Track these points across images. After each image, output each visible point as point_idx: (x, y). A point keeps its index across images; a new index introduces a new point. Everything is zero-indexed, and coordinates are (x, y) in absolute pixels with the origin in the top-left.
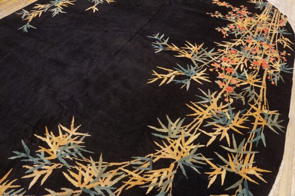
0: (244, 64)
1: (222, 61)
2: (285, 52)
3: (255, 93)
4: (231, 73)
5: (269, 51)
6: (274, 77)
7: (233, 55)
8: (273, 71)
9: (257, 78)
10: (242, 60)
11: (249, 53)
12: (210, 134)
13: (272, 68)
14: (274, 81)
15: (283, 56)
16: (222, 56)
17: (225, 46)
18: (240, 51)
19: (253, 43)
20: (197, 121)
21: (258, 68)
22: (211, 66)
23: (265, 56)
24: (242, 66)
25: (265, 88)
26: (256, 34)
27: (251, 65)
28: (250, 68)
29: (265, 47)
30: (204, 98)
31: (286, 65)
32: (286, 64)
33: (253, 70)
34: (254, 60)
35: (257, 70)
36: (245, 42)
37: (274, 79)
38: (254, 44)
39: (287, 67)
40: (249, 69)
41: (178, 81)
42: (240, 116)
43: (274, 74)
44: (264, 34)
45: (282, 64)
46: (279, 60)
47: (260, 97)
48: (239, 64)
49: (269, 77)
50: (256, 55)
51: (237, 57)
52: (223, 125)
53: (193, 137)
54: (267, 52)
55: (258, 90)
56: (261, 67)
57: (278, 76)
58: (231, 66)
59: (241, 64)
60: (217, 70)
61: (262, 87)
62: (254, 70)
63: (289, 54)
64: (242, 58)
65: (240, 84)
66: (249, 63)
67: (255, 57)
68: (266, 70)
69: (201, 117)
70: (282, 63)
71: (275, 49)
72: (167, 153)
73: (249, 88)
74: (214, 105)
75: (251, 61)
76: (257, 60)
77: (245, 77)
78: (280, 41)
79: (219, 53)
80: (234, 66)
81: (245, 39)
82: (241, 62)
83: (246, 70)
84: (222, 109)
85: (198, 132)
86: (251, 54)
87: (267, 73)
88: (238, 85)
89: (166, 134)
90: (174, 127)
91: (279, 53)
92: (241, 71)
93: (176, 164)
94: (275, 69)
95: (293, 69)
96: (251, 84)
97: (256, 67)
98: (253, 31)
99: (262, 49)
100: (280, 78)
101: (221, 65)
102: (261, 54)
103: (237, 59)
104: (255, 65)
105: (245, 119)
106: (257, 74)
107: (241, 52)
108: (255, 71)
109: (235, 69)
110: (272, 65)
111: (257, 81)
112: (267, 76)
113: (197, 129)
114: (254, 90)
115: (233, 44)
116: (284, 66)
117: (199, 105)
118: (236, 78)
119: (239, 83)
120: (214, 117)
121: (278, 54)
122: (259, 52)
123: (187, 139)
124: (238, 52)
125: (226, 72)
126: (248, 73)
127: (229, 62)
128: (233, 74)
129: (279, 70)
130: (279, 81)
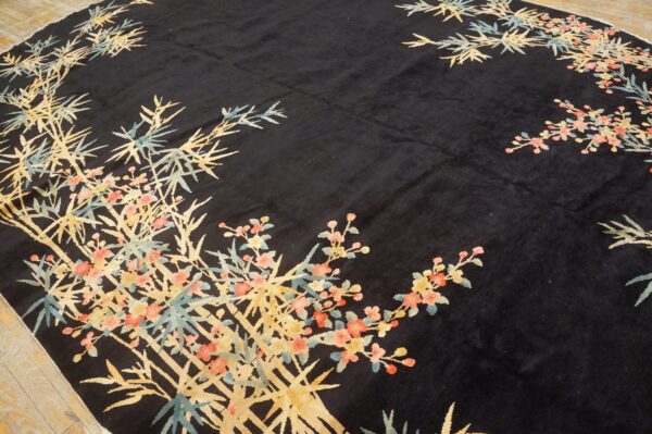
0: (114, 229)
1: (144, 192)
2: (93, 352)
3: (41, 215)
4: (106, 196)
5: (118, 309)
6: (45, 268)
7: (151, 219)
8: (61, 277)
9: (66, 235)
10: (126, 229)
11: (139, 255)
12: (31, 141)
13: (67, 280)
14: (38, 263)
15: (84, 335)
16: (159, 198)
17: (188, 213)
18: (155, 238)
19: (170, 284)
20: (58, 133)
21: (85, 250)
22: (144, 171)
23: (107, 286)
24: (110, 223)
25: (37, 238)
26: (205, 315)
27: (103, 243)
28: (96, 236)
29: (137, 307)
30: (85, 147)
31: (53, 318)
32: (57, 321)
33: (89, 238)
34: (111, 254)
35: (82, 245)
36: (183, 265)
37: (41, 265)
38: (164, 285)
39: (48, 320)
40: (94, 232)
41: (136, 126)
42: (24, 179)
43: (50, 273)
44: (191, 340)
45: (61, 312)
46: (78, 315)
47: (28, 220)
48: (120, 218)
49: (51, 258)
50: (124, 266)
51: (139, 225)
52: (29, 157)
53: (41, 126)
54: (120, 300)
55: (42, 223)
56: (85, 258)
57: (41, 279)
58: (122, 203)
59: (116, 222)
60: (126, 178)
61: (42, 233)
62: (87, 240)
63: (77, 358)
64: (130, 234)
65: (73, 201)
66: (111, 240)
67: (120, 262)
68: (71, 264)
69: (61, 138)
70: (64, 315)
71: (117, 331)
72: (46, 103)
73: (56, 210)
74: (65, 155)
75: (112, 246)
76: (109, 260)
77: (81, 216)
78: (140, 372)
79: (169, 195)
80: (119, 209)
81: (194, 271)
82: (122, 224)
83: (97, 225)
84: (51, 163)
85: (44, 131)
86: (133, 257)
87: (62, 262)
88: (73, 196)
89: (66, 106)
90: (69, 112)
91: (97, 333)
92: (100, 216)
93: (26, 109)
94: (60, 285)
95: (32, 330)
96: (61, 219)
97: (93, 250)
98: (221, 313)
99: (137, 296)
100: (34, 279)
101: (134, 187)
102: (118, 279)
103: (134, 220)
104: (97, 249)
105: (15, 183)
106: (75, 240)
107: (150, 237)
108: (83, 240)
109: (109, 207)
110: (75, 288)
111: (60, 232)
112: (57, 258)
113: (49, 131)
114: (47, 215)
115: (185, 234)
116: (54, 312)
117: (79, 140)
118: (89, 201)
119: (76, 200)
120: (48, 151)
121: (96, 326)
122: (129, 280)
123: (45, 121)
124: (153, 233)
125: (114, 190)
126: (88, 226)
127: (135, 203)
128: (103, 199)
129: (53, 291)
130: (28, 272)
